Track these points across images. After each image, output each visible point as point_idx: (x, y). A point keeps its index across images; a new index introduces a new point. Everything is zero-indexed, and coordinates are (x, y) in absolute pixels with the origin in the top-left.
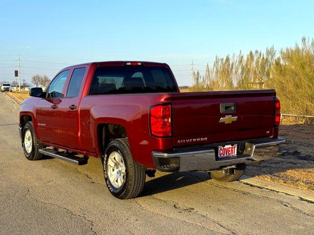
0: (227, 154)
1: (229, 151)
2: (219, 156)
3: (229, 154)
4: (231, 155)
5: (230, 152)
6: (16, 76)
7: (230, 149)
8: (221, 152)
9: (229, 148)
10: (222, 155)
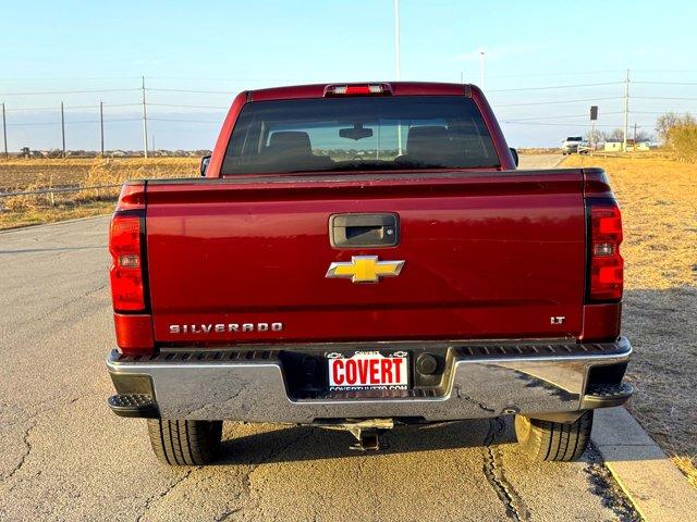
0: (363, 380)
1: (374, 371)
2: (332, 383)
3: (373, 380)
4: (382, 386)
5: (378, 376)
6: (592, 119)
7: (378, 366)
8: (341, 372)
9: (374, 362)
10: (345, 383)
